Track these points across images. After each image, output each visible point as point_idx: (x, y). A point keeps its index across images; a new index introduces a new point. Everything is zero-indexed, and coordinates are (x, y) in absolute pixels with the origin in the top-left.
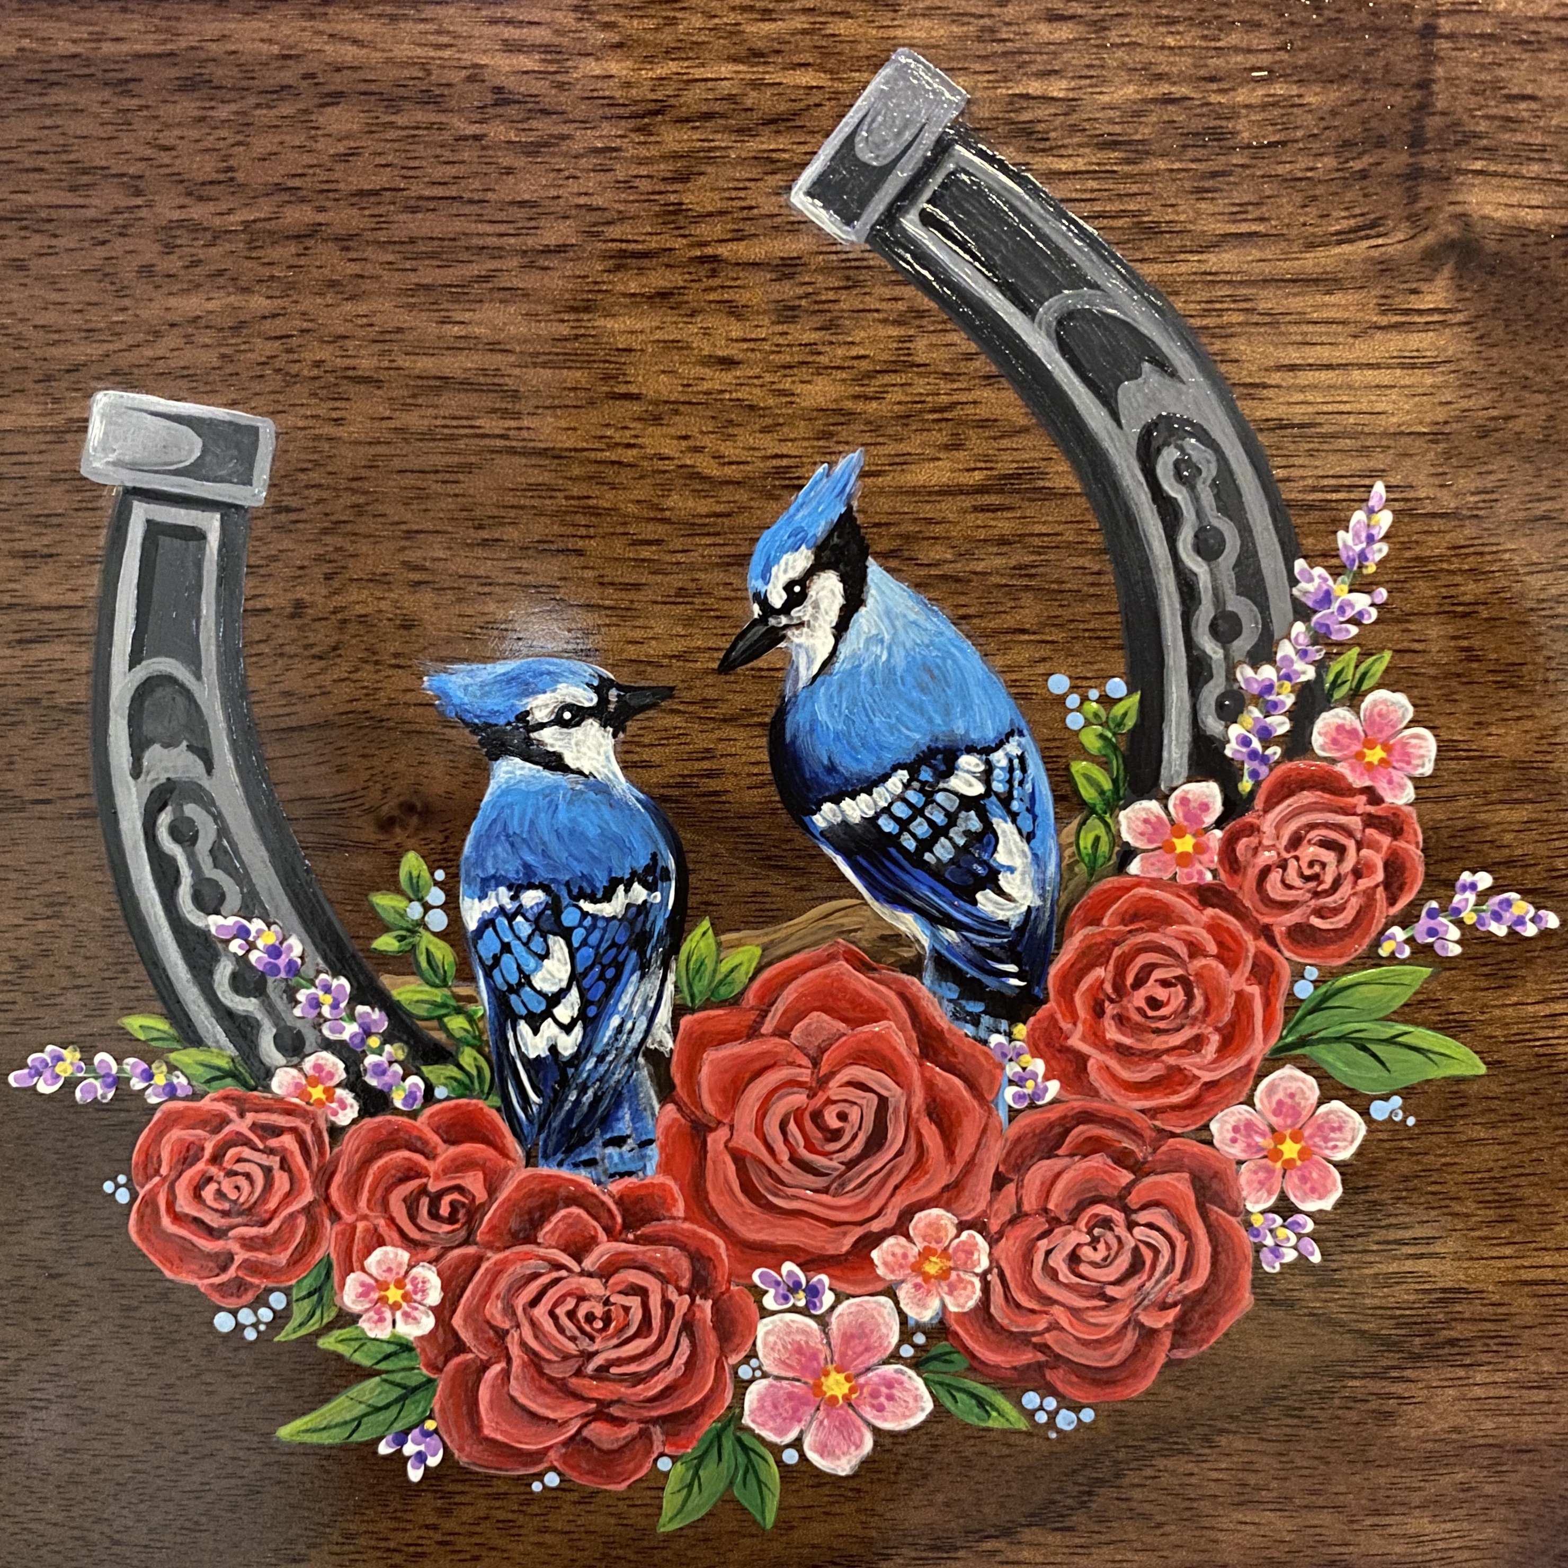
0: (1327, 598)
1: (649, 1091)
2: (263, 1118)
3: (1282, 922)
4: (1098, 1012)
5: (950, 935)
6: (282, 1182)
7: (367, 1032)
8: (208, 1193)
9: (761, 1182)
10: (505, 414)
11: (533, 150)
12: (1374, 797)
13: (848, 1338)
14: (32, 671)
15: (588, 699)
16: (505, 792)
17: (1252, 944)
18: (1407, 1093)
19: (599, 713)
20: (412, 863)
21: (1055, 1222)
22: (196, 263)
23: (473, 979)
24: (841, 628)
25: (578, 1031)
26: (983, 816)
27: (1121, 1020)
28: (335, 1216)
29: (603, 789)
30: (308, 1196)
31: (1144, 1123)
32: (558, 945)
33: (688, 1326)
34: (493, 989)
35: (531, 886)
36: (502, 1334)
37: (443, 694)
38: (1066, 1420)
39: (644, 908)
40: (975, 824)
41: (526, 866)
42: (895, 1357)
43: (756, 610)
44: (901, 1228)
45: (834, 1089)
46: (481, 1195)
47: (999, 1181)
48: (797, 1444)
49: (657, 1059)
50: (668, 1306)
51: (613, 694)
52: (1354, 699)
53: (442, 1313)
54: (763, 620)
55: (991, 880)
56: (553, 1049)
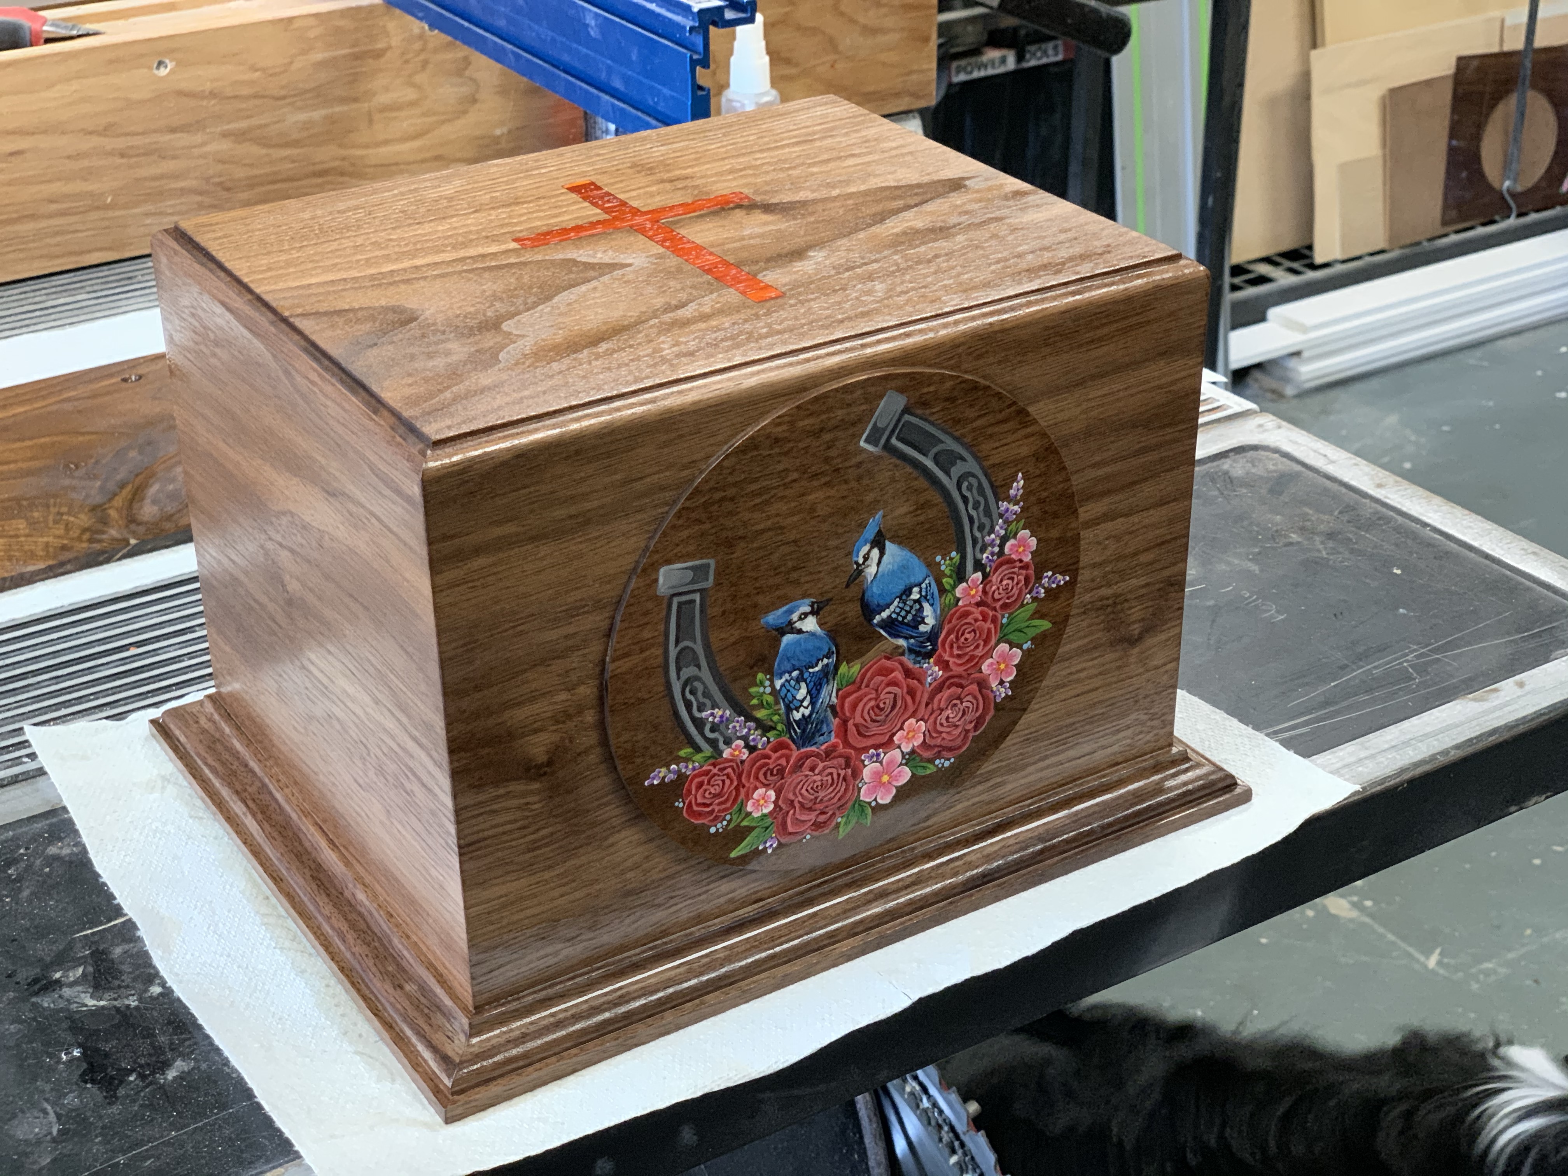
0: (1007, 510)
1: (831, 717)
2: (722, 766)
3: (998, 605)
4: (951, 647)
5: (912, 641)
6: (728, 782)
7: (750, 730)
8: (707, 795)
9: (862, 730)
10: (782, 534)
12: (1021, 561)
13: (888, 764)
14: (645, 660)
15: (809, 610)
16: (787, 645)
17: (991, 613)
18: (1032, 640)
19: (812, 613)
20: (760, 676)
21: (942, 710)
22: (688, 519)
24: (879, 564)
25: (810, 707)
26: (920, 604)
27: (959, 648)
28: (744, 786)
29: (814, 634)
30: (735, 783)
31: (964, 674)
32: (803, 685)
33: (844, 779)
34: (785, 704)
35: (795, 670)
36: (792, 801)
37: (767, 623)
38: (947, 764)
39: (827, 665)
40: (918, 607)
41: (793, 665)
42: (901, 764)
43: (856, 566)
44: (901, 728)
45: (882, 696)
46: (785, 764)
47: (927, 705)
48: (875, 800)
49: (833, 708)
50: (839, 775)
51: (815, 606)
52: (1015, 537)
53: (775, 803)
54: (857, 569)
55: (922, 621)
56: (803, 715)
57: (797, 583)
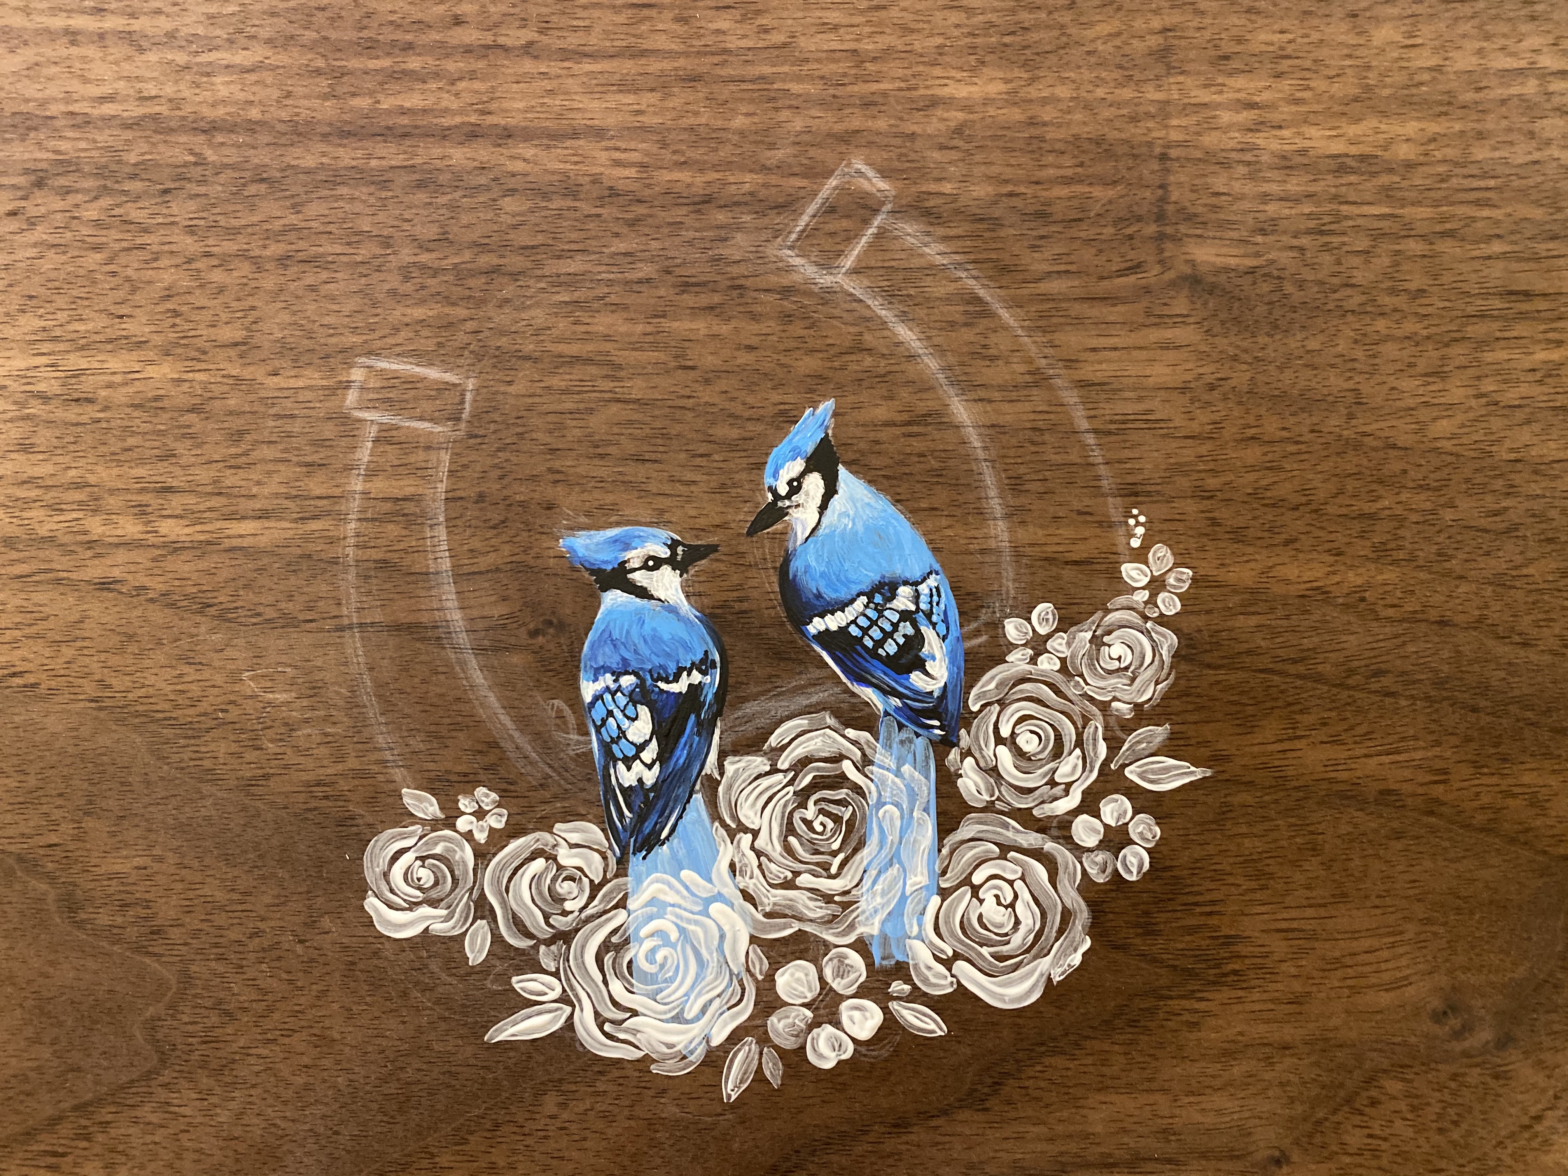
5: (896, 701)
10: (614, 378)
11: (632, 223)
14: (307, 538)
15: (665, 553)
16: (611, 612)
19: (671, 561)
22: (423, 288)
23: (588, 734)
24: (823, 507)
25: (657, 767)
26: (915, 625)
29: (672, 610)
32: (644, 712)
34: (601, 741)
35: (627, 673)
37: (571, 550)
39: (700, 687)
40: (910, 631)
41: (624, 660)
43: (770, 497)
51: (680, 549)
54: (775, 502)
55: (920, 665)
56: (640, 780)
57: (641, 490)
